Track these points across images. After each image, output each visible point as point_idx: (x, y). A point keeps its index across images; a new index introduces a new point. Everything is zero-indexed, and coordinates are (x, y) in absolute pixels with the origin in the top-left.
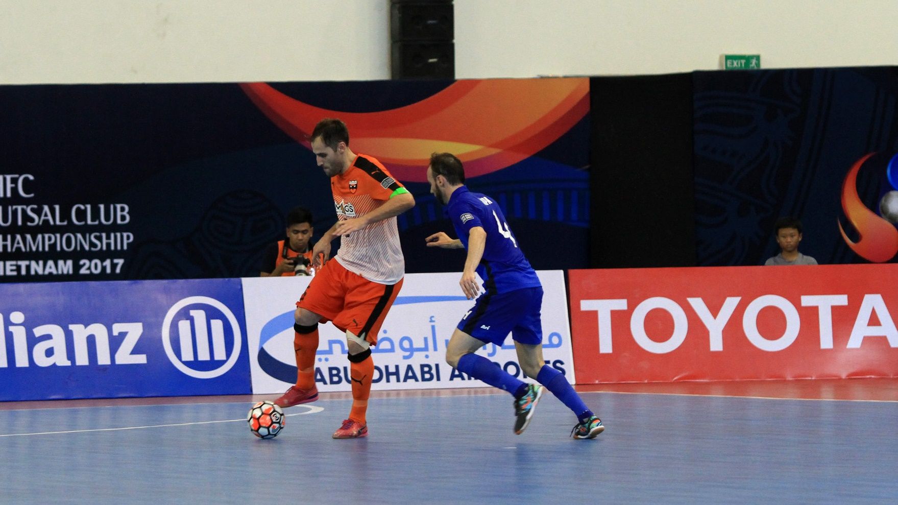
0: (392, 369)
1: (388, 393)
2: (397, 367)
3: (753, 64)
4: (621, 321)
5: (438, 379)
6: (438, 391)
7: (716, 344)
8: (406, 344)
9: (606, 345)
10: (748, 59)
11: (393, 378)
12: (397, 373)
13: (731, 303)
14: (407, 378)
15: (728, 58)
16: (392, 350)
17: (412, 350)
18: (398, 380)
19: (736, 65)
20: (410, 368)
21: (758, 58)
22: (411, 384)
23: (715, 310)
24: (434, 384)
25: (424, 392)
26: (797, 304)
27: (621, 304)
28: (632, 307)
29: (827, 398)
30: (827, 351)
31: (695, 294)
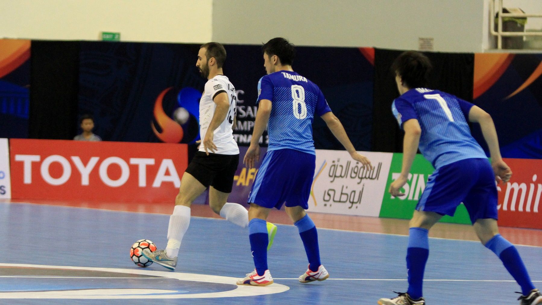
3: (116, 39)
4: (36, 167)
7: (85, 181)
9: (28, 179)
10: (114, 35)
13: (94, 161)
15: (105, 34)
19: (108, 38)
21: (119, 34)
23: (85, 163)
26: (128, 162)
27: (37, 158)
28: (42, 159)
29: (141, 212)
30: (142, 188)
31: (75, 155)
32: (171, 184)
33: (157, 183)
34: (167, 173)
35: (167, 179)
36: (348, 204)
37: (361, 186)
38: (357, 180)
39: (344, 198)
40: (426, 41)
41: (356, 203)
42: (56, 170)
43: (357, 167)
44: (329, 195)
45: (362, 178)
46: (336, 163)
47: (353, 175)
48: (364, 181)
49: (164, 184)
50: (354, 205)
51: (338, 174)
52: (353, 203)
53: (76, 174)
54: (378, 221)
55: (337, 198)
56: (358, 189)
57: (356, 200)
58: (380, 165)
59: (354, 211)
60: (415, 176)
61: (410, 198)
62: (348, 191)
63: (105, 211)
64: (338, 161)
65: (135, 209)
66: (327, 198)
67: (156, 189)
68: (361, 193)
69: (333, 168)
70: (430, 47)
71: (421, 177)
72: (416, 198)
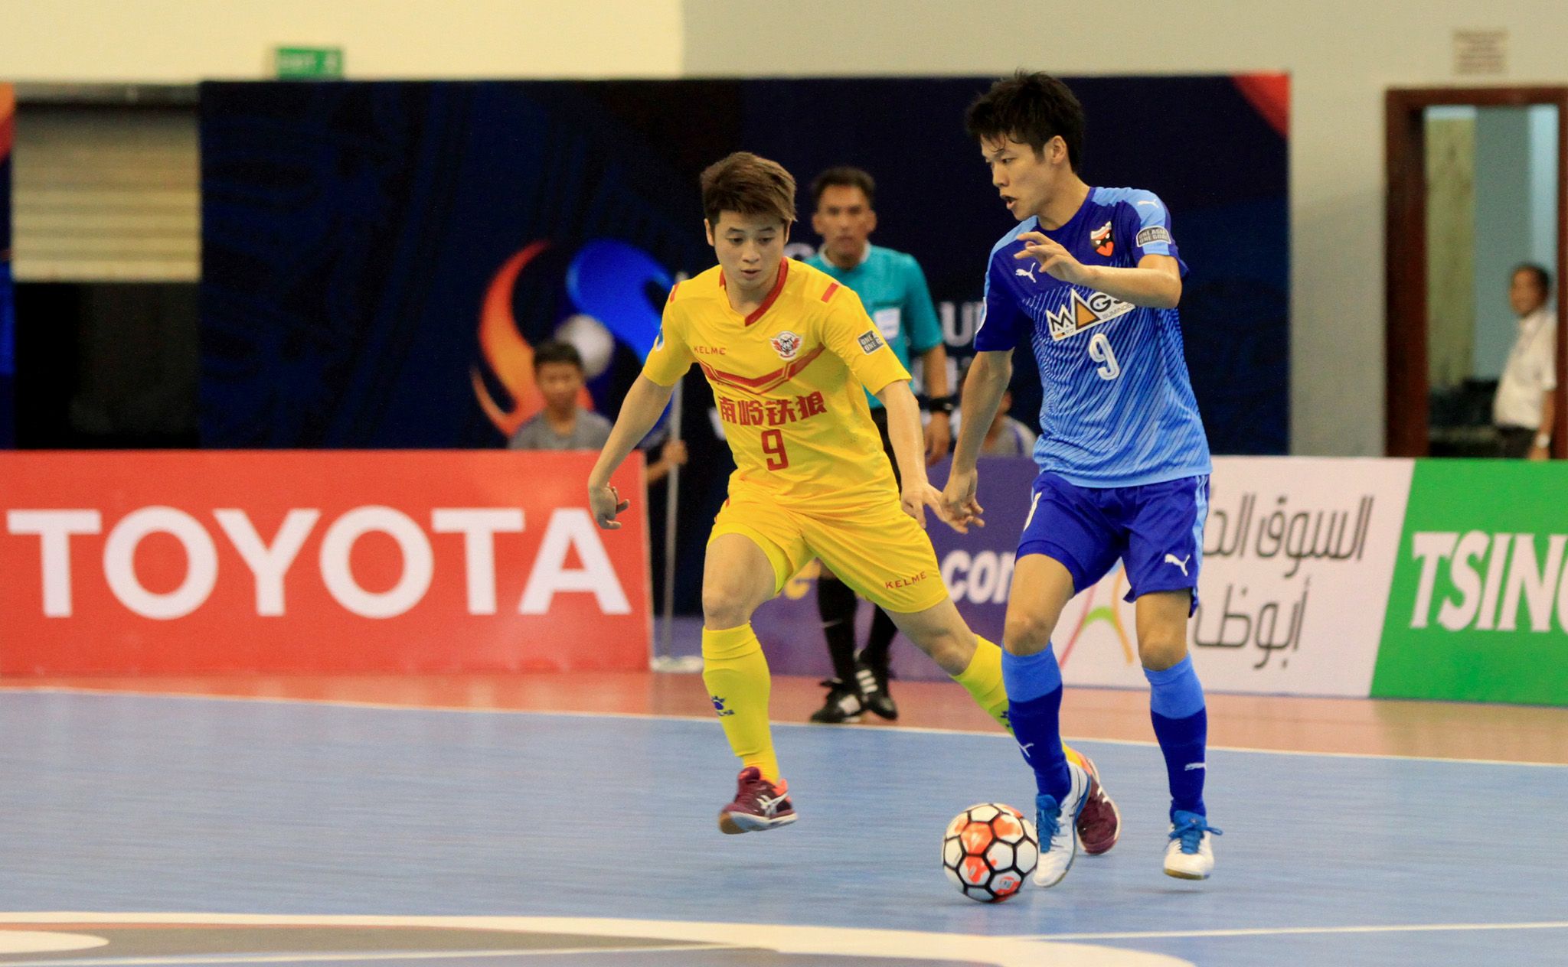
3: (329, 71)
4: (86, 554)
7: (270, 600)
9: (57, 599)
10: (320, 55)
13: (299, 523)
15: (286, 52)
19: (299, 67)
21: (338, 54)
23: (268, 532)
26: (424, 523)
27: (88, 521)
28: (110, 522)
29: (481, 706)
30: (482, 619)
31: (228, 502)
32: (586, 600)
33: (535, 600)
34: (572, 560)
35: (573, 581)
36: (1254, 654)
37: (1296, 584)
38: (1283, 563)
39: (1235, 631)
40: (1481, 44)
41: (1281, 647)
42: (161, 563)
43: (1279, 514)
45: (1299, 556)
47: (1268, 545)
48: (1308, 565)
49: (561, 598)
50: (1276, 656)
52: (1268, 647)
53: (234, 574)
54: (1369, 708)
55: (1209, 633)
56: (1287, 595)
57: (1280, 638)
58: (1366, 505)
59: (1272, 679)
60: (1502, 541)
61: (1485, 623)
62: (1249, 605)
63: (346, 705)
65: (460, 699)
67: (534, 618)
68: (1299, 611)
70: (1495, 61)
71: (1525, 543)
72: (1508, 623)
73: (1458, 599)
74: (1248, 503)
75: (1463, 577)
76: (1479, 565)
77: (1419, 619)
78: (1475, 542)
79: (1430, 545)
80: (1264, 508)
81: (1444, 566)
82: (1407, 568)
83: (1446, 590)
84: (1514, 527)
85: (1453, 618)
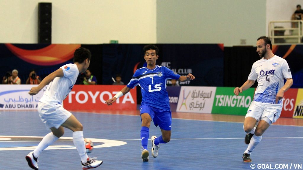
0: (23, 105)
1: (22, 110)
2: (24, 105)
3: (117, 43)
4: (74, 96)
5: (33, 107)
6: (33, 110)
7: (94, 101)
8: (26, 100)
9: (70, 101)
10: (116, 41)
11: (23, 107)
12: (24, 106)
13: (97, 93)
14: (26, 107)
15: (112, 41)
16: (23, 101)
17: (27, 101)
18: (24, 107)
19: (113, 42)
20: (27, 105)
21: (118, 41)
22: (27, 109)
23: (94, 94)
24: (32, 109)
25: (30, 110)
26: (111, 93)
27: (74, 93)
28: (76, 93)
29: (118, 114)
30: (118, 104)
31: (90, 91)
32: (129, 102)
33: (124, 102)
34: (128, 97)
35: (128, 100)
36: (199, 109)
38: (203, 98)
39: (198, 106)
40: (243, 41)
41: (202, 108)
42: (82, 97)
43: (202, 93)
44: (192, 105)
45: (204, 98)
46: (195, 92)
47: (201, 96)
48: (205, 99)
49: (127, 102)
50: (202, 109)
51: (195, 96)
52: (201, 108)
53: (90, 99)
54: (211, 115)
55: (195, 106)
56: (203, 102)
57: (202, 107)
58: (211, 92)
59: (201, 111)
60: (225, 96)
61: (223, 105)
62: (199, 103)
63: (103, 114)
64: (195, 90)
65: (115, 113)
66: (191, 106)
67: (124, 104)
68: (204, 104)
69: (193, 94)
70: (245, 43)
71: (228, 96)
72: (226, 105)
73: (220, 103)
74: (199, 92)
75: (221, 100)
76: (223, 99)
77: (216, 105)
78: (222, 96)
79: (218, 97)
80: (201, 92)
81: (219, 99)
82: (215, 99)
83: (219, 102)
84: (226, 95)
85: (220, 105)
